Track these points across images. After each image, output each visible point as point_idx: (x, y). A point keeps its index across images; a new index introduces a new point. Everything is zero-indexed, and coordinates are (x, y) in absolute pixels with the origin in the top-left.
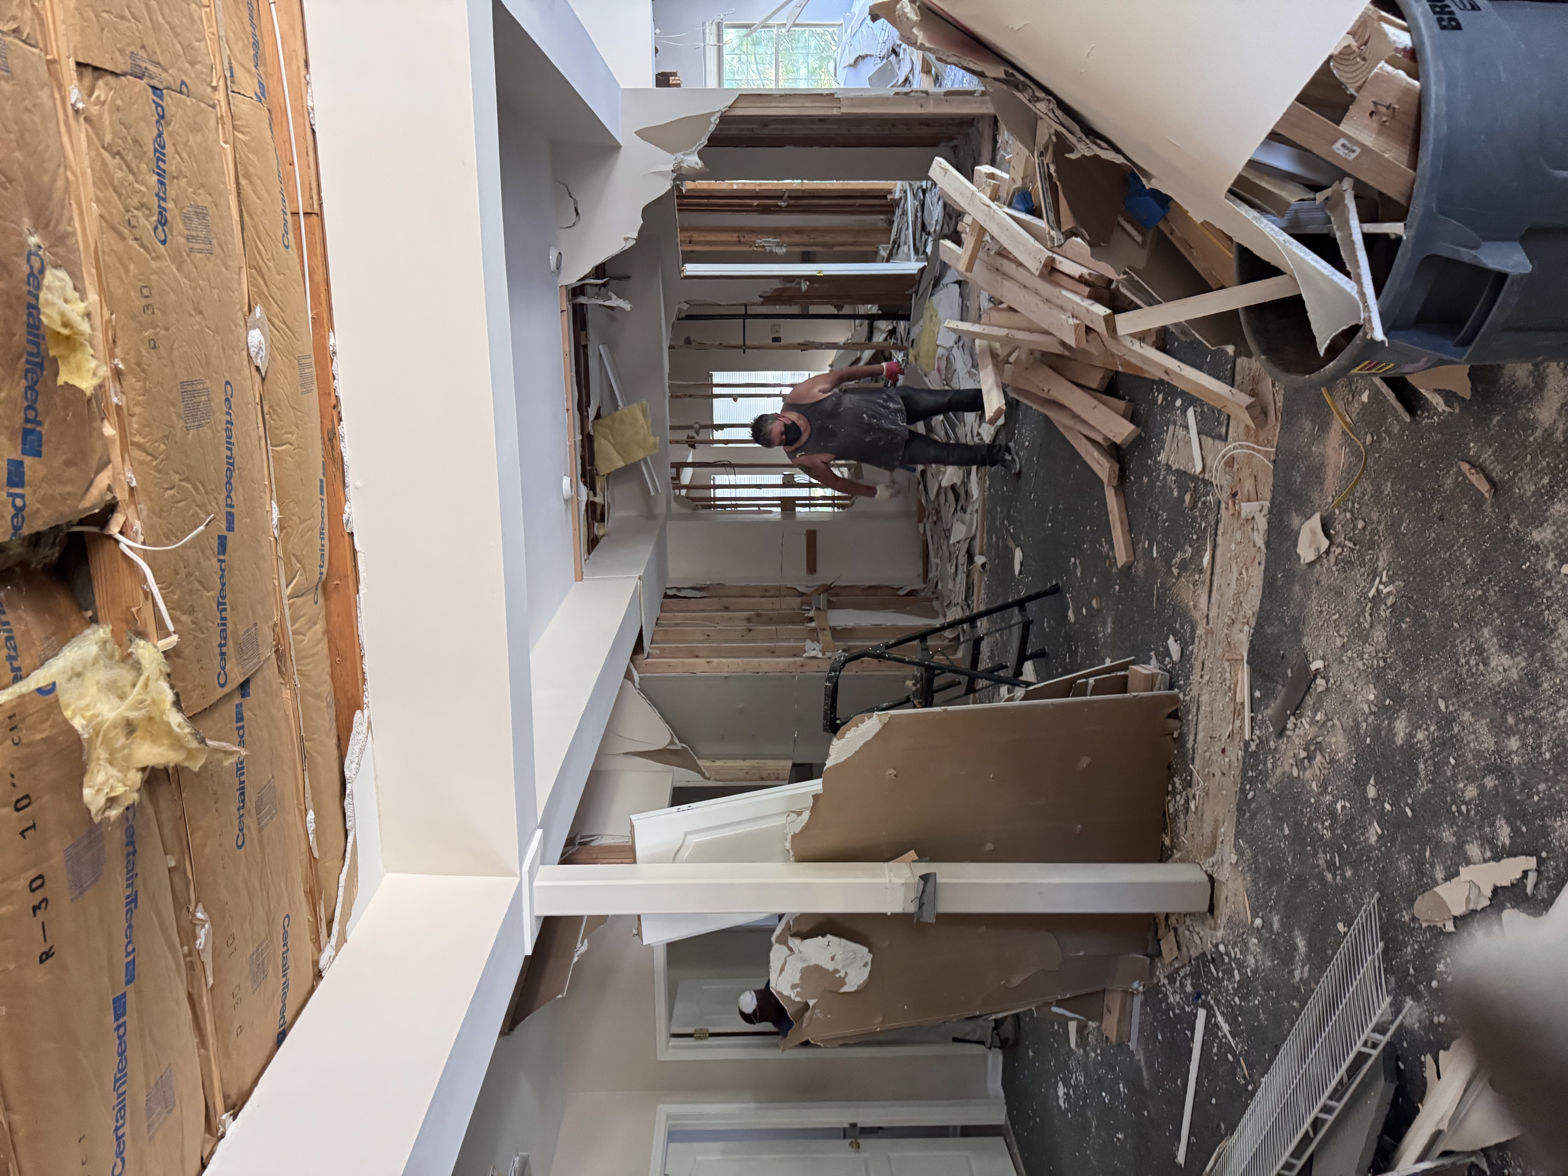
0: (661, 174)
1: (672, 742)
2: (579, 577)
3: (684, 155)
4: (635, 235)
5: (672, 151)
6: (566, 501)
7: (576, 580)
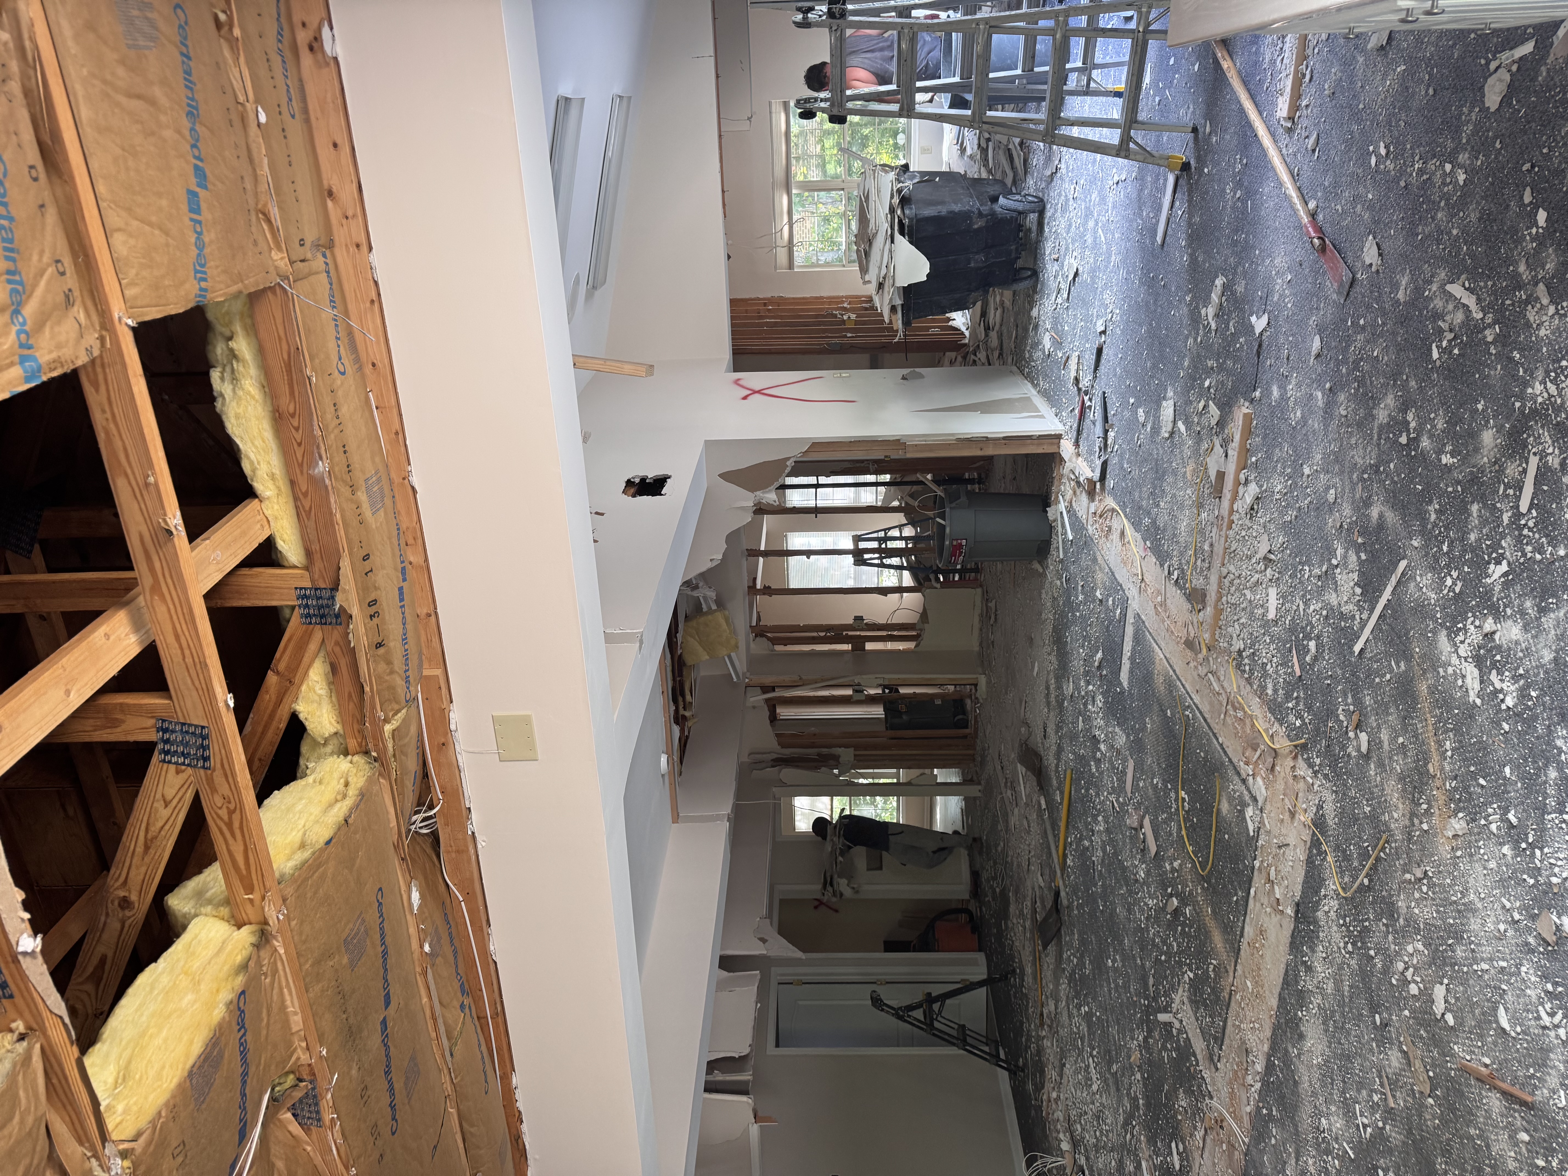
0: (743, 508)
2: (676, 818)
4: (720, 557)
6: (663, 776)
7: (674, 823)
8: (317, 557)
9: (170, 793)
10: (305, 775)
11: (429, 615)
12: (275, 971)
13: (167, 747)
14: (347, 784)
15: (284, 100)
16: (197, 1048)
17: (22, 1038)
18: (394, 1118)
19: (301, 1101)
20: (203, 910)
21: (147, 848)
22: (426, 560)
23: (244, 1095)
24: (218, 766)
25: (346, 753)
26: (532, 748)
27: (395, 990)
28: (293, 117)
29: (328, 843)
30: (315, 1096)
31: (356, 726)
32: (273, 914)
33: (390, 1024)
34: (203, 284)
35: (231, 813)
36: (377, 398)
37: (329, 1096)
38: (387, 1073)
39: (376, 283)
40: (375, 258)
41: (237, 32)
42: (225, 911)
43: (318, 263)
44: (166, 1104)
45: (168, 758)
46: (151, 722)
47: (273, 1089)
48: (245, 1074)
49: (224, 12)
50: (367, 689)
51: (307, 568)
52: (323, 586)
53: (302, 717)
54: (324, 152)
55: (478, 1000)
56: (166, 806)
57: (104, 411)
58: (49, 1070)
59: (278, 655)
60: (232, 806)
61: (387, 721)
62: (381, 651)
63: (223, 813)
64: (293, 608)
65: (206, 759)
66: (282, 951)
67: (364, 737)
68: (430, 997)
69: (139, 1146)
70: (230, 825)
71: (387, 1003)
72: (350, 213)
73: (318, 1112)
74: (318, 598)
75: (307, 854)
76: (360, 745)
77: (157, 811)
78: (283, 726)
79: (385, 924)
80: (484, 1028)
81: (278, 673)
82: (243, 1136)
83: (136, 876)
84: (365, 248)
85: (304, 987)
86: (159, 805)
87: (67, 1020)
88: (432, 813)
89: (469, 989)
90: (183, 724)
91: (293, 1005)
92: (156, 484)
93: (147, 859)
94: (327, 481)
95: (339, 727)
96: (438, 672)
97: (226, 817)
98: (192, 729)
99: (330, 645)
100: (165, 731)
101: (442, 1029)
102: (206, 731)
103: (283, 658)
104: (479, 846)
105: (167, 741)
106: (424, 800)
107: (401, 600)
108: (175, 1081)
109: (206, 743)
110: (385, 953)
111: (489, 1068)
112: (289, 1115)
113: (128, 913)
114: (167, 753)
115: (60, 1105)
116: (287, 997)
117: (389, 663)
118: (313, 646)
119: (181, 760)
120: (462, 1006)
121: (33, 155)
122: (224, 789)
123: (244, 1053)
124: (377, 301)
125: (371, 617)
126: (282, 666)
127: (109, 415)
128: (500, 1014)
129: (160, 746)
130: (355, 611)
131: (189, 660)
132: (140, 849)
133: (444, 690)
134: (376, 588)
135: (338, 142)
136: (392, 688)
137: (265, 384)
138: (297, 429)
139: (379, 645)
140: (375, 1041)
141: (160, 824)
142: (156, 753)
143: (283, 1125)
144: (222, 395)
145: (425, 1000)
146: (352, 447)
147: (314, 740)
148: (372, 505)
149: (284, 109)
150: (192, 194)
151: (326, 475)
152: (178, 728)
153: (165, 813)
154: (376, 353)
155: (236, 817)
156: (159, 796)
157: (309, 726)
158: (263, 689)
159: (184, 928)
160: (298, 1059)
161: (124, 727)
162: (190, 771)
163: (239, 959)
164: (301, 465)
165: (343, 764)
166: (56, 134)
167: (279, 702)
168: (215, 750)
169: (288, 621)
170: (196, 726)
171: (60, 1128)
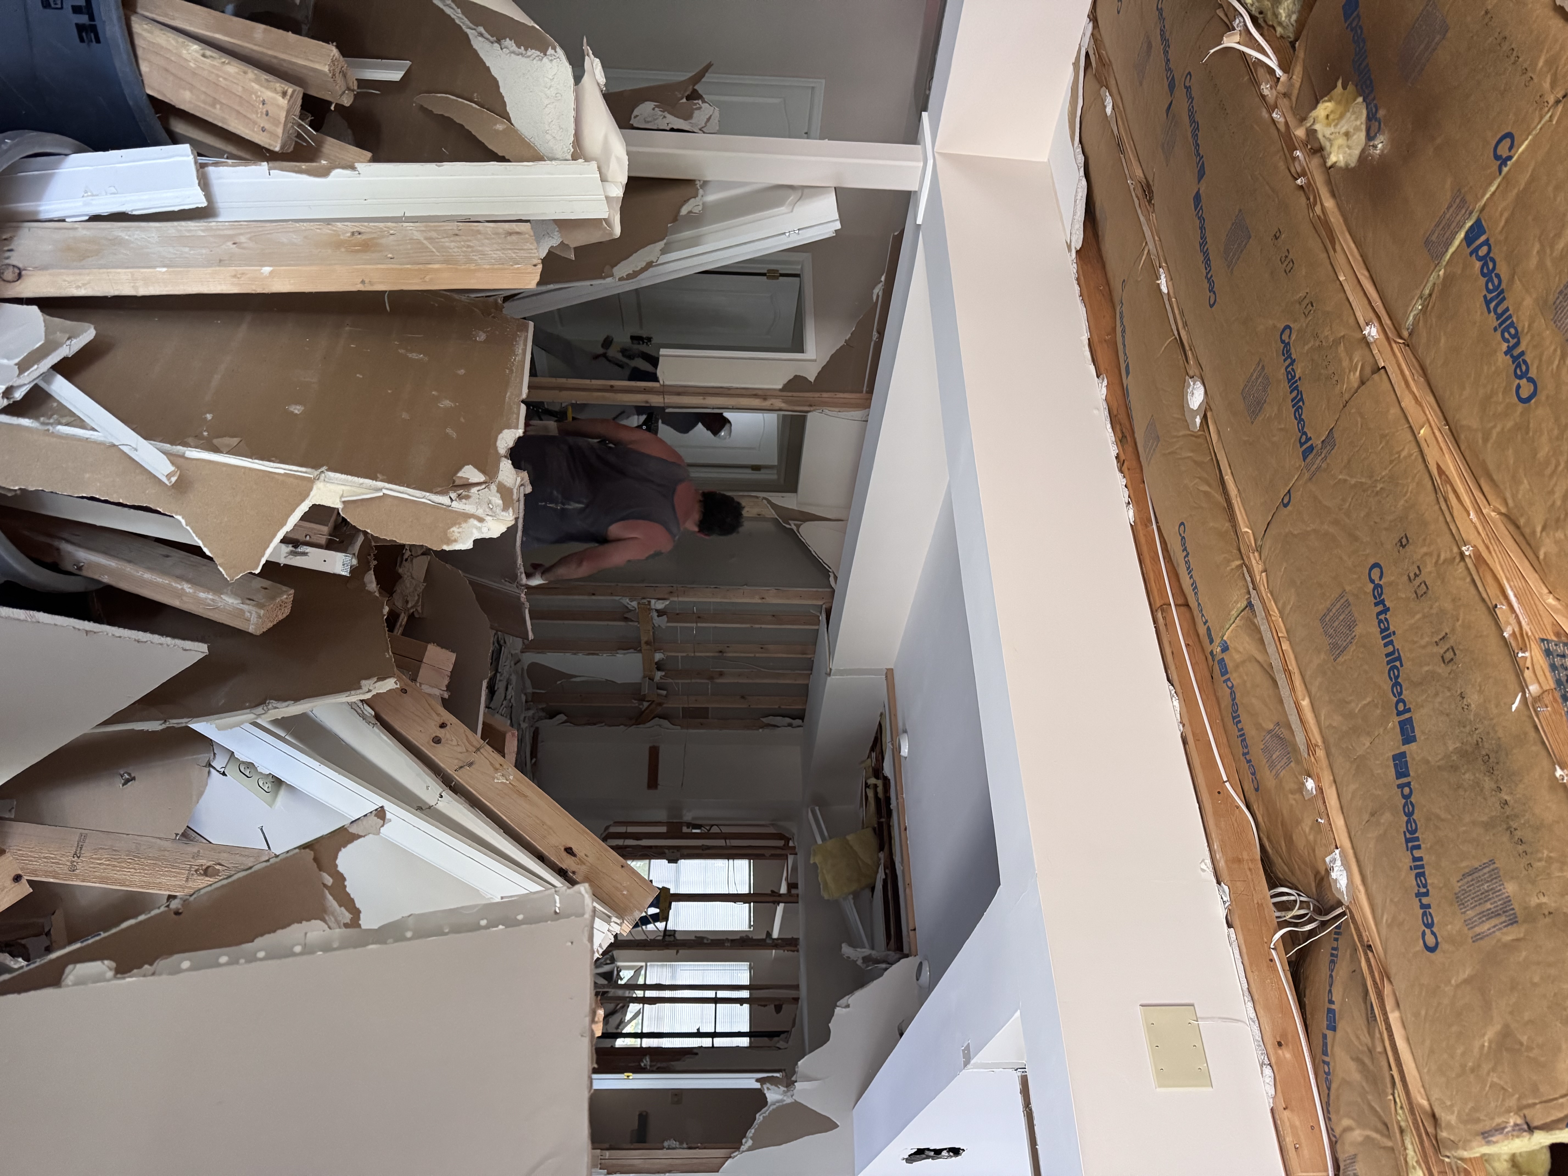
0: (808, 1079)
1: (798, 526)
2: (889, 674)
3: (782, 1101)
4: (838, 1010)
5: (796, 1104)
6: (905, 731)
7: (892, 670)
18: (1378, 587)
27: (1386, 772)
38: (1395, 657)
71: (1400, 762)
79: (1412, 886)
101: (1269, 646)
104: (1208, 861)
128: (1157, 610)
140: (1428, 719)
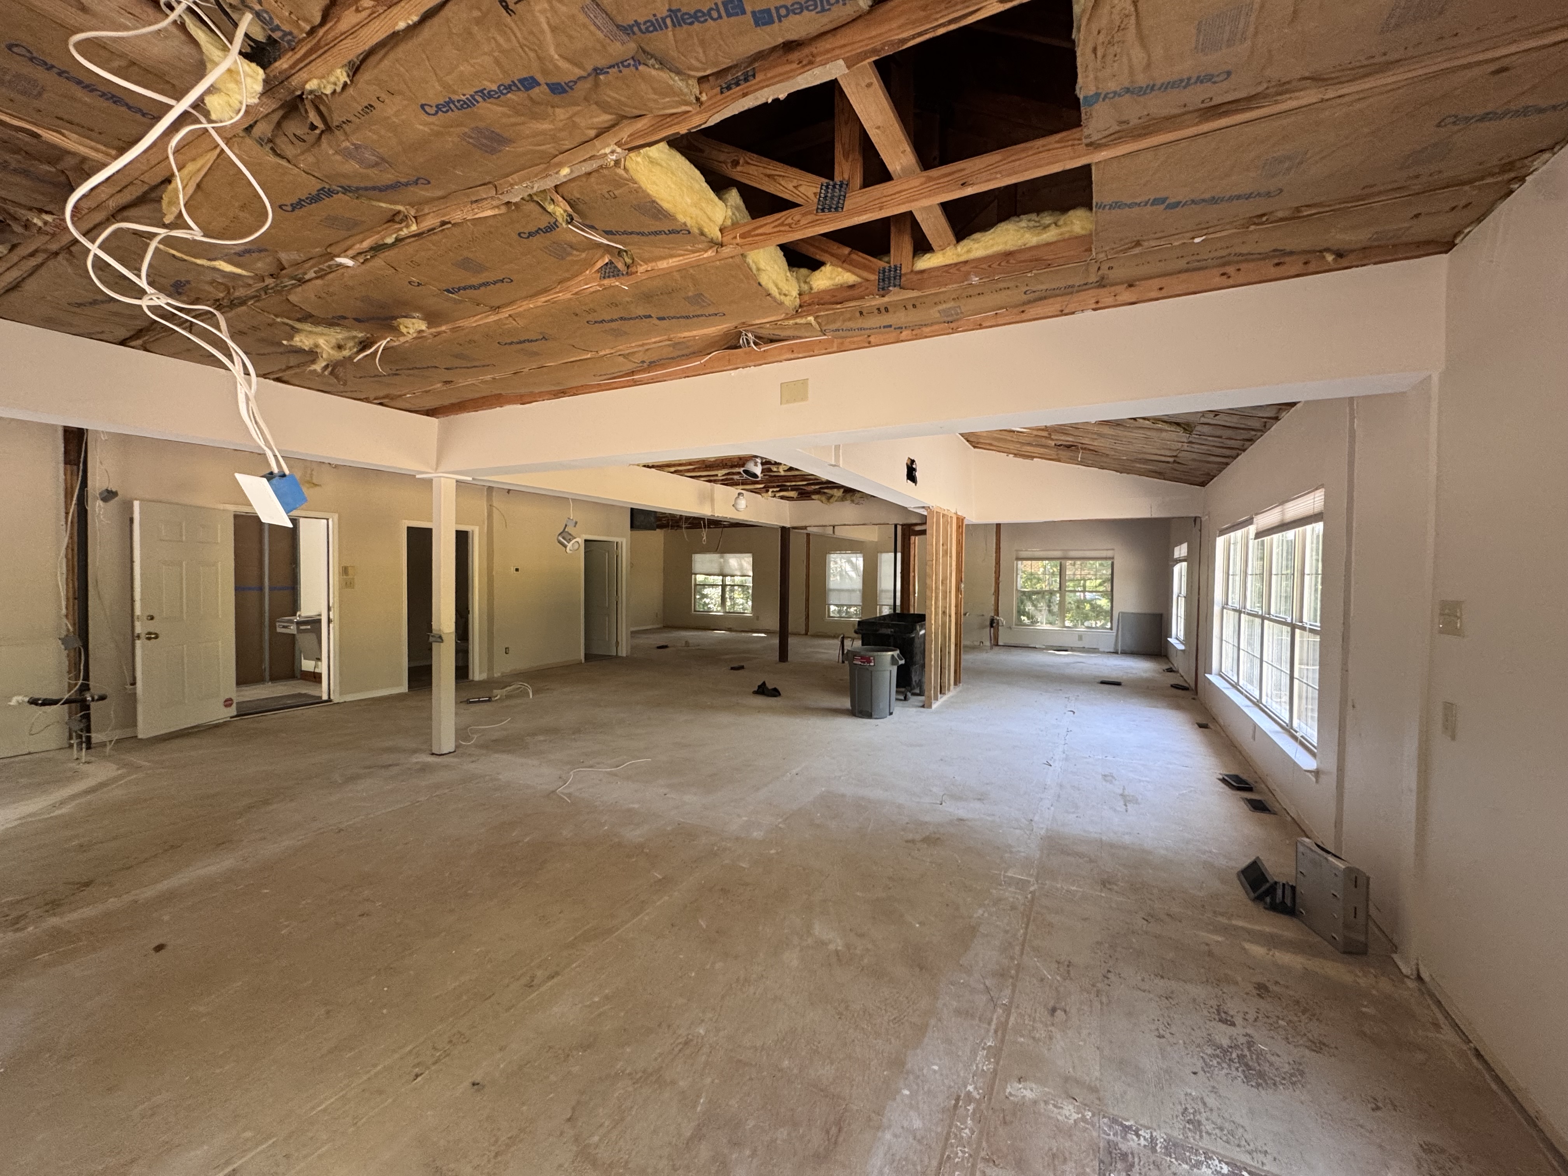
8: (919, 276)
9: (802, 189)
10: (790, 270)
11: (869, 343)
12: (693, 252)
13: (830, 187)
14: (785, 295)
15: (1199, 257)
16: (665, 205)
17: (698, 99)
18: (596, 322)
19: (616, 267)
20: (729, 210)
21: (769, 176)
22: (902, 341)
23: (631, 233)
24: (818, 218)
25: (800, 294)
26: (788, 402)
27: (665, 323)
28: (1188, 263)
29: (760, 284)
30: (618, 275)
31: (816, 300)
32: (726, 251)
33: (648, 320)
34: (1108, 207)
35: (790, 225)
36: (1001, 314)
37: (617, 283)
38: (621, 319)
39: (1073, 313)
40: (1090, 313)
41: (1252, 228)
42: (729, 223)
43: (1093, 278)
44: (640, 187)
45: (824, 188)
46: (846, 176)
47: (625, 251)
48: (643, 234)
49: (1267, 220)
50: (839, 306)
51: (912, 271)
52: (902, 280)
53: (823, 268)
54: (1156, 283)
55: (644, 371)
56: (795, 187)
57: (1043, 146)
58: (674, 116)
59: (861, 254)
60: (793, 226)
61: (816, 318)
62: (858, 314)
63: (789, 221)
64: (889, 262)
65: (823, 210)
66: (705, 255)
67: (810, 305)
68: (655, 343)
69: (621, 171)
70: (782, 224)
71: (659, 319)
72: (1117, 297)
73: (609, 277)
74: (895, 278)
75: (755, 271)
76: (805, 302)
77: (792, 182)
78: (818, 257)
79: (704, 318)
80: (627, 375)
81: (850, 254)
82: (608, 233)
83: (752, 170)
84: (1094, 306)
85: (681, 269)
86: (795, 183)
87: (703, 127)
88: (752, 344)
89: (652, 365)
90: (845, 197)
91: (672, 262)
92: (996, 178)
93: (761, 176)
94: (966, 283)
95: (815, 290)
96: (835, 349)
97: (786, 222)
98: (841, 201)
99: (866, 284)
100: (841, 186)
101: (635, 350)
102: (840, 209)
103: (859, 257)
104: (731, 372)
105: (834, 187)
106: (761, 340)
107: (884, 327)
108: (651, 193)
109: (833, 210)
110: (687, 317)
111: (605, 377)
112: (607, 260)
113: (729, 165)
114: (827, 187)
115: (654, 122)
116: (677, 259)
117: (850, 319)
118: (866, 274)
119: (822, 195)
120: (643, 362)
121: (1217, 100)
122: (803, 222)
123: (656, 233)
124: (1062, 313)
125: (879, 309)
126: (854, 256)
127: (1041, 149)
128: (635, 383)
129: (831, 183)
130: (886, 299)
131: (884, 199)
132: (769, 172)
133: (824, 351)
134: (895, 312)
135: (1163, 291)
136: (834, 321)
137: (1027, 246)
138: (999, 265)
139: (861, 313)
140: (640, 311)
141: (782, 183)
142: (827, 181)
143: (602, 256)
144: (1021, 221)
145: (653, 340)
146: (981, 298)
147: (808, 276)
148: (944, 310)
149: (1194, 258)
150: (1163, 200)
151: (969, 282)
152: (842, 193)
153: (790, 186)
154: (1032, 312)
155: (787, 228)
156: (800, 182)
157: (817, 273)
158: (840, 245)
159: (720, 198)
160: (641, 265)
161: (844, 161)
162: (816, 200)
163: (706, 230)
164: (976, 267)
165: (795, 293)
166: (1226, 114)
167: (833, 255)
168: (828, 215)
169: (880, 260)
170: (843, 204)
171: (640, 124)
